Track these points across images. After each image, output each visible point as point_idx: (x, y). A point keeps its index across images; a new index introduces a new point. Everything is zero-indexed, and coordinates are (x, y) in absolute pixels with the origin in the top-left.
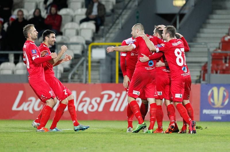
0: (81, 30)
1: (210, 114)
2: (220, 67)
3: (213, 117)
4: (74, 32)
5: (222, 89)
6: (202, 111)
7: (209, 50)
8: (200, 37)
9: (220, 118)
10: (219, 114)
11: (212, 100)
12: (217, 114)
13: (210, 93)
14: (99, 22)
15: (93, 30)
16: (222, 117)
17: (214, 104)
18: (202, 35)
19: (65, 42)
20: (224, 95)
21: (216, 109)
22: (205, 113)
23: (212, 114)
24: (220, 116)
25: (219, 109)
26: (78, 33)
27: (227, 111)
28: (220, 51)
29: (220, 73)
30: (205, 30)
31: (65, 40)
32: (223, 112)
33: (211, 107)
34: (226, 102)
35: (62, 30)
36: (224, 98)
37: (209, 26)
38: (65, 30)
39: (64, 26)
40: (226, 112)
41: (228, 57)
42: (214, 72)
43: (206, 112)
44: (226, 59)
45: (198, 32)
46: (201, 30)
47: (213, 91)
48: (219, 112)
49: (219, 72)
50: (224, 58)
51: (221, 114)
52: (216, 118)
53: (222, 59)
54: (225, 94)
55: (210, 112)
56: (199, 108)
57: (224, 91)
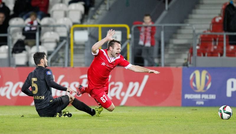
0: (69, 11)
1: (192, 99)
2: (208, 50)
3: (195, 102)
4: (62, 14)
5: (204, 72)
6: (183, 96)
7: (194, 31)
8: (192, 18)
9: (202, 103)
10: (201, 99)
11: (194, 85)
12: (199, 99)
13: (191, 77)
14: (88, 3)
15: (81, 12)
16: (205, 102)
17: (196, 88)
18: (194, 16)
19: (52, 24)
20: (206, 78)
21: (198, 93)
22: (187, 98)
23: (194, 99)
24: (202, 101)
25: (201, 93)
26: (66, 15)
27: (210, 95)
28: (209, 33)
29: (208, 56)
30: (198, 11)
31: (51, 22)
32: (205, 97)
33: (193, 91)
34: (209, 86)
35: (50, 11)
36: (207, 82)
37: (201, 7)
38: (53, 12)
39: (52, 7)
40: (209, 97)
41: (217, 39)
42: (202, 54)
43: (188, 96)
44: (215, 40)
45: (190, 13)
46: (194, 11)
47: (194, 75)
48: (201, 96)
49: (206, 54)
50: (213, 39)
51: (204, 99)
52: (198, 103)
53: (211, 41)
54: (208, 77)
55: (192, 96)
56: (181, 93)
57: (207, 74)
